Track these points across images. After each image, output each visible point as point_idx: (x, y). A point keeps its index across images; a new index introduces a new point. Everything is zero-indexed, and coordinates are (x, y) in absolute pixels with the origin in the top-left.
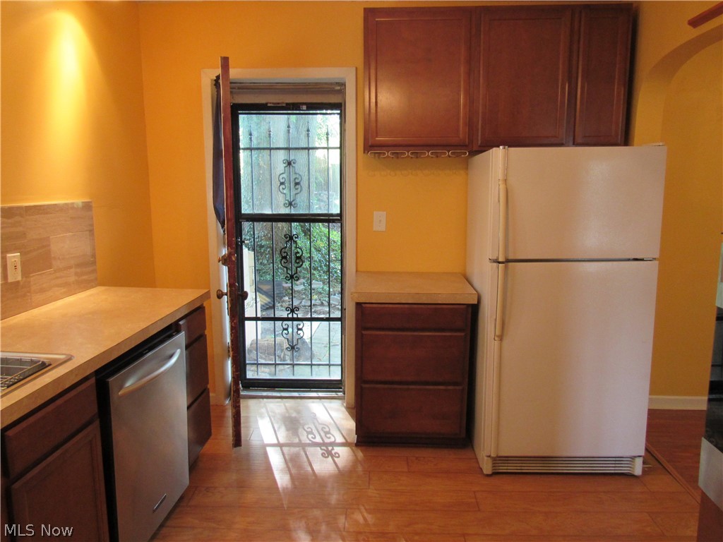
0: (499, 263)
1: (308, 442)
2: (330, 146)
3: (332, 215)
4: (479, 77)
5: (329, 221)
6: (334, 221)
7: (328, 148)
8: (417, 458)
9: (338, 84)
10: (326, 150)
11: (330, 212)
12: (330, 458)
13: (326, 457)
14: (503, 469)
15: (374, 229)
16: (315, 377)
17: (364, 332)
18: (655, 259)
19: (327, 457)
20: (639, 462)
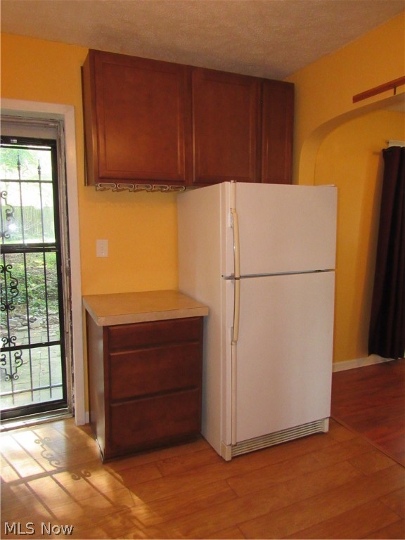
0: (236, 279)
1: (53, 469)
2: (42, 179)
3: (47, 245)
4: (192, 124)
5: (44, 251)
6: (49, 250)
7: (40, 182)
8: (164, 461)
9: (53, 121)
10: (38, 184)
11: (45, 242)
12: (82, 479)
13: (77, 479)
14: (239, 452)
15: (98, 255)
16: (36, 402)
17: (112, 354)
18: (332, 270)
19: (79, 479)
20: (327, 422)
